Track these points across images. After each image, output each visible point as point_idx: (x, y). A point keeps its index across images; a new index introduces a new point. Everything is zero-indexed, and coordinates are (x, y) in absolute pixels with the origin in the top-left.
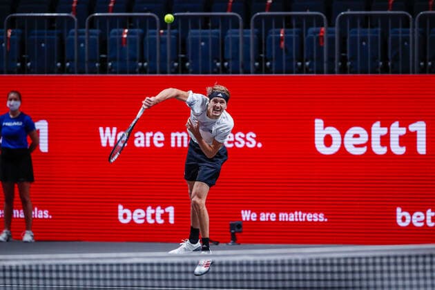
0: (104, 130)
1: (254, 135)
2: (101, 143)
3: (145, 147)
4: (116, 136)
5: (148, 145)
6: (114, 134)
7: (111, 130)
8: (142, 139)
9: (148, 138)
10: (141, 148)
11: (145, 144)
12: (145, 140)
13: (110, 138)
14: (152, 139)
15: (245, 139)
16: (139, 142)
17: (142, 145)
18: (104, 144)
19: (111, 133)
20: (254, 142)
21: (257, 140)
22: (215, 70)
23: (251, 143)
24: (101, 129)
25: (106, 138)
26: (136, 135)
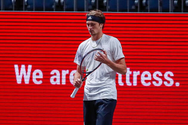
0: (20, 68)
1: (172, 74)
2: (16, 81)
3: (61, 85)
4: (31, 75)
5: (64, 82)
6: (29, 73)
7: (26, 69)
8: (58, 77)
9: (64, 77)
10: (56, 85)
11: (61, 82)
12: (61, 79)
13: (25, 77)
14: (68, 76)
15: (162, 78)
16: (55, 80)
17: (58, 82)
18: (19, 81)
19: (27, 71)
20: (172, 82)
21: (175, 79)
22: (133, 7)
23: (169, 82)
24: (16, 66)
25: (21, 76)
26: (52, 73)
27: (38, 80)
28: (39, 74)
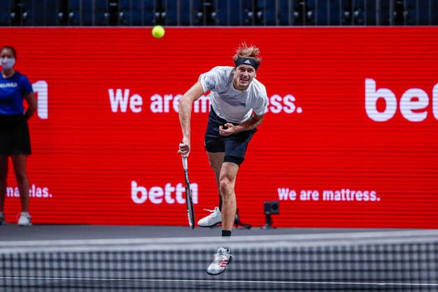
0: (115, 92)
1: (293, 99)
2: (110, 109)
3: (163, 113)
4: (129, 101)
5: (167, 110)
6: (126, 98)
7: (123, 93)
8: (160, 103)
9: (167, 103)
10: (158, 113)
11: (163, 109)
12: (163, 105)
13: (121, 103)
14: (171, 102)
15: (282, 103)
16: (156, 106)
17: (160, 110)
18: (114, 109)
19: (123, 96)
20: (293, 107)
21: (297, 104)
22: (247, 21)
23: (289, 108)
24: (111, 92)
25: (117, 103)
26: (153, 98)
27: (137, 107)
28: (137, 100)
